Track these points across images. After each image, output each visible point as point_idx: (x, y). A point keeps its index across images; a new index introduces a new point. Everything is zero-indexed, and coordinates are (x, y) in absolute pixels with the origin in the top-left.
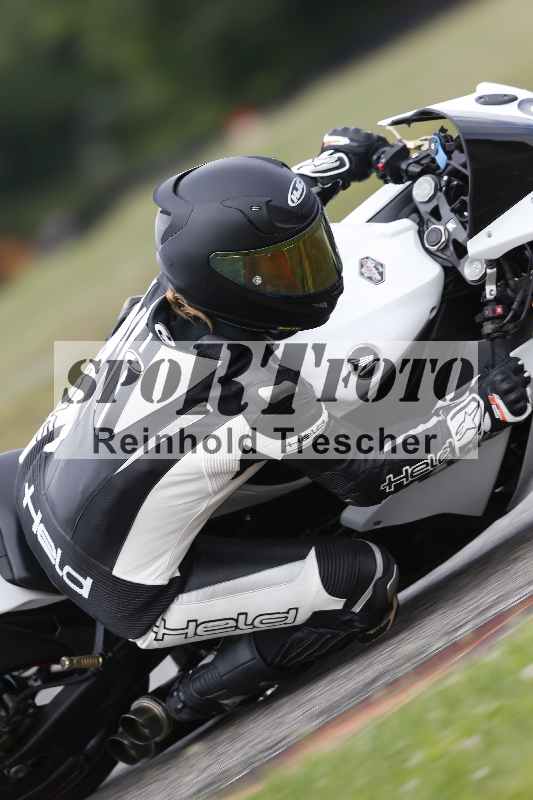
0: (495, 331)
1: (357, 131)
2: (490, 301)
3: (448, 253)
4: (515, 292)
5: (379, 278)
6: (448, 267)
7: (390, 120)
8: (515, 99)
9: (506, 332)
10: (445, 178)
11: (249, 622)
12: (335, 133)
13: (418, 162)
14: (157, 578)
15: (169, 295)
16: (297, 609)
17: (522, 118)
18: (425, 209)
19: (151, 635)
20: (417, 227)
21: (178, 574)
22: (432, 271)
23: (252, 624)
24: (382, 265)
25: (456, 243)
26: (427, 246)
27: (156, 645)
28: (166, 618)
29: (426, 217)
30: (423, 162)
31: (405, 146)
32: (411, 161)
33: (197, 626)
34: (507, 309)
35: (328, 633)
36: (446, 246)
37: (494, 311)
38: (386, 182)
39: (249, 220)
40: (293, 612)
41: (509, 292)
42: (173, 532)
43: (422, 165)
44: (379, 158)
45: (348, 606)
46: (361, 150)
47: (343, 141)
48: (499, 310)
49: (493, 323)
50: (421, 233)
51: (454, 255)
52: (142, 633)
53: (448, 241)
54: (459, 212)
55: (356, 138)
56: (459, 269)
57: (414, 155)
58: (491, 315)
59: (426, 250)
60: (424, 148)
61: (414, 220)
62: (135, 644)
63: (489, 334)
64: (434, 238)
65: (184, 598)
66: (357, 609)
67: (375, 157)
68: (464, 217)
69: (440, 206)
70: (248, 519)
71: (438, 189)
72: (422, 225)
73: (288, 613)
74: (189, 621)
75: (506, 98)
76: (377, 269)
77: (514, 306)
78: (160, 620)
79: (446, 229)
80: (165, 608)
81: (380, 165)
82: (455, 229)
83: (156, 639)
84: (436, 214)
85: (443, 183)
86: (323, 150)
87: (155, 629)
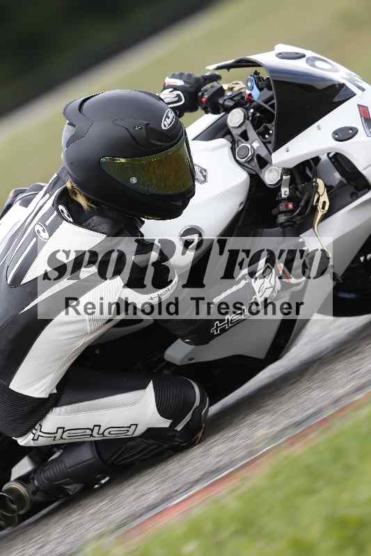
0: (287, 221)
1: (190, 76)
2: (285, 199)
3: (253, 164)
4: (302, 193)
5: (203, 179)
6: (252, 174)
7: (215, 66)
8: (304, 56)
9: (295, 222)
10: (252, 110)
11: (101, 432)
12: (173, 76)
13: (231, 98)
14: (41, 393)
15: (69, 185)
16: (137, 425)
17: (309, 69)
18: (236, 132)
19: (31, 436)
20: (230, 145)
21: (55, 391)
22: (242, 177)
23: (103, 434)
24: (205, 171)
25: (259, 157)
26: (238, 158)
27: (32, 444)
28: (42, 424)
29: (237, 138)
30: (236, 98)
31: (222, 87)
32: (225, 98)
33: (64, 432)
34: (296, 206)
35: (155, 444)
36: (252, 159)
37: (287, 206)
38: (207, 113)
39: (132, 136)
40: (134, 427)
41: (298, 193)
42: (57, 359)
43: (234, 101)
44: (203, 94)
45: (173, 425)
46: (192, 90)
47: (180, 83)
48: (290, 206)
49: (285, 215)
50: (233, 149)
51: (258, 166)
52: (23, 434)
53: (253, 155)
54: (261, 135)
55: (188, 81)
56: (261, 176)
57: (229, 93)
58: (284, 209)
59: (237, 161)
60: (235, 89)
61: (228, 140)
62: (16, 441)
63: (282, 223)
64: (242, 153)
65: (57, 410)
66: (179, 428)
67: (200, 94)
68: (266, 139)
69: (248, 130)
70: (97, 352)
71: (246, 118)
72: (234, 143)
73: (130, 427)
74: (58, 428)
75: (297, 55)
76: (202, 173)
77: (302, 204)
78: (38, 425)
79: (252, 147)
80: (43, 416)
81: (204, 100)
82: (258, 147)
83: (33, 439)
84: (244, 136)
85: (250, 114)
86: (165, 88)
87: (34, 431)
